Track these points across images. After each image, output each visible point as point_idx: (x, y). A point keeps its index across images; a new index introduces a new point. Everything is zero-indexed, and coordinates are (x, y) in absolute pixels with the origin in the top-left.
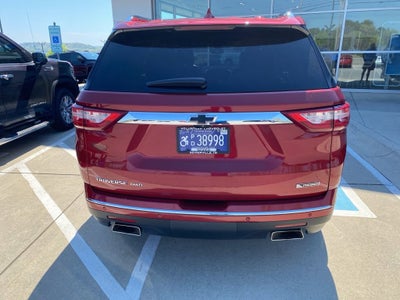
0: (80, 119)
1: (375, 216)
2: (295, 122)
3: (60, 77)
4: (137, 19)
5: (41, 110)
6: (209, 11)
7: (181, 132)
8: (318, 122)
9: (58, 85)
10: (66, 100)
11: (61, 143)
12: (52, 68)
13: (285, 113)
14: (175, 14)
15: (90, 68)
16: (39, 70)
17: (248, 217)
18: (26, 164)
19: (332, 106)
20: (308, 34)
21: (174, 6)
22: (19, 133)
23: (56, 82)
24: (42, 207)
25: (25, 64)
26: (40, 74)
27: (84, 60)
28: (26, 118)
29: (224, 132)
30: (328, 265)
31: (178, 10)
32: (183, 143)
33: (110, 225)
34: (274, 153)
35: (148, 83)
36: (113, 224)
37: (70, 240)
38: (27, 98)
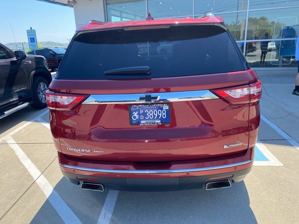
0: (52, 103)
1: (282, 165)
2: (221, 98)
3: (36, 69)
4: (94, 23)
5: (23, 94)
6: (149, 15)
7: (132, 109)
8: (238, 96)
9: (35, 75)
10: (42, 86)
11: (39, 118)
12: (30, 62)
13: (213, 91)
14: (122, 17)
15: (60, 60)
16: (20, 63)
17: (188, 173)
18: (12, 136)
19: (249, 84)
20: (226, 29)
21: (121, 12)
22: (6, 113)
23: (33, 72)
24: (25, 170)
25: (10, 60)
26: (21, 66)
27: (54, 54)
28: (11, 100)
29: (166, 107)
30: (250, 206)
31: (124, 15)
32: (135, 117)
33: (79, 184)
34: (205, 121)
35: (105, 72)
36: (82, 183)
37: (47, 196)
38: (12, 86)
